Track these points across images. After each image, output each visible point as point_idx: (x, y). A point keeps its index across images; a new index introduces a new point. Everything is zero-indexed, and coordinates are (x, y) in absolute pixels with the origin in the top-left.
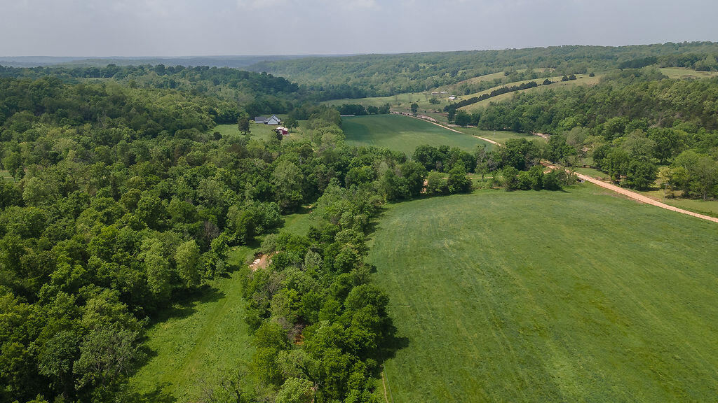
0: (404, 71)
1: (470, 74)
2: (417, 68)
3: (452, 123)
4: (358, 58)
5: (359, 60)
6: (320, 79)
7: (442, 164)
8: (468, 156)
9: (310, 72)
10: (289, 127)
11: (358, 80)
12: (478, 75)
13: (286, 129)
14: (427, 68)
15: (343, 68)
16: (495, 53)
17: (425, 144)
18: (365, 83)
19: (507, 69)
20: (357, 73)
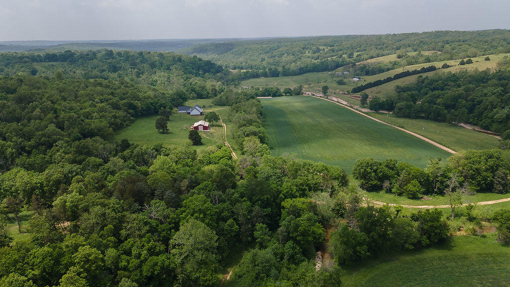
0: (307, 52)
1: (365, 56)
2: (318, 50)
3: (364, 107)
4: (270, 42)
5: (271, 43)
6: (241, 59)
7: (391, 184)
8: (422, 174)
9: (233, 53)
10: (210, 121)
11: (271, 60)
12: (372, 57)
13: (207, 124)
14: (326, 50)
15: (259, 50)
16: (379, 37)
17: (368, 158)
18: (277, 64)
19: (399, 52)
20: (269, 54)
